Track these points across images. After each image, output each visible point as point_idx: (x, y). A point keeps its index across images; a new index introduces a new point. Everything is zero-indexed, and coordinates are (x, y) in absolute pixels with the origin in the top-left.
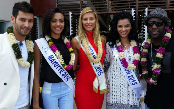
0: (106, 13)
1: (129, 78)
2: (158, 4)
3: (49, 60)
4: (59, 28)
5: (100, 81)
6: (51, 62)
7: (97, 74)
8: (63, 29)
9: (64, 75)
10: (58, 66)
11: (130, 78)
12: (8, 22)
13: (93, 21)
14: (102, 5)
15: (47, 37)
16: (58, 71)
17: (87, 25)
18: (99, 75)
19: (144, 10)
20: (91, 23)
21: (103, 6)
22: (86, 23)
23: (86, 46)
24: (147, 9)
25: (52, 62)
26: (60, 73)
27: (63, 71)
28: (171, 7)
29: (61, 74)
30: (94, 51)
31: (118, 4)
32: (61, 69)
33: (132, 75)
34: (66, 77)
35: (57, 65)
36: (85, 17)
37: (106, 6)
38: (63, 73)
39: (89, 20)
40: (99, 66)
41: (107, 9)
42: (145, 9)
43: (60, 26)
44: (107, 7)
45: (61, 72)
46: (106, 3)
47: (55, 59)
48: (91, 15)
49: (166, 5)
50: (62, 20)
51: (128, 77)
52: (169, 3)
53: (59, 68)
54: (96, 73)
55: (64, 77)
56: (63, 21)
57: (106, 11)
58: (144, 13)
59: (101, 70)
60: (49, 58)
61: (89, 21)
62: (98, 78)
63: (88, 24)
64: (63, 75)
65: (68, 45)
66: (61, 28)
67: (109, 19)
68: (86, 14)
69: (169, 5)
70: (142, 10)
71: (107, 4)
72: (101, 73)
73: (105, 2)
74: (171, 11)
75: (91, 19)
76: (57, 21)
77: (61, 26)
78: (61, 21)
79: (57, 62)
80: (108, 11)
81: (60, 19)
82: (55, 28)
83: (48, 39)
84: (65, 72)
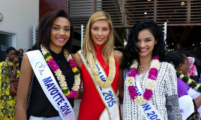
0: (121, 27)
1: (149, 116)
2: (178, 19)
3: (45, 84)
4: (63, 39)
5: (111, 116)
6: (47, 87)
7: (107, 105)
8: (67, 40)
9: (63, 108)
10: (57, 94)
11: (151, 116)
12: (13, 35)
13: (106, 33)
14: (117, 18)
15: (43, 49)
16: (56, 101)
17: (97, 37)
18: (110, 105)
19: (163, 25)
20: (103, 35)
21: (119, 20)
22: (97, 35)
23: (92, 62)
24: (166, 23)
25: (49, 87)
26: (58, 105)
27: (62, 101)
28: (192, 21)
29: (60, 106)
30: (102, 70)
31: (134, 18)
32: (61, 99)
33: (152, 112)
34: (66, 110)
35: (56, 91)
36: (95, 25)
37: (121, 19)
38: (62, 104)
39: (100, 30)
40: (109, 92)
41: (122, 23)
42: (164, 23)
43: (64, 36)
44: (122, 21)
45: (60, 103)
46: (121, 17)
47: (53, 84)
48: (105, 25)
49: (187, 20)
50: (68, 28)
51: (147, 115)
52: (190, 17)
53: (59, 96)
54: (106, 102)
55: (63, 111)
56: (69, 30)
57: (121, 25)
58: (163, 28)
59: (113, 98)
60: (44, 82)
61: (101, 32)
62: (108, 110)
63: (98, 35)
64: (61, 108)
65: (72, 63)
66: (65, 39)
67: (125, 34)
68: (97, 21)
69: (190, 20)
70: (161, 25)
71: (123, 18)
72: (114, 103)
73: (120, 15)
74: (192, 27)
75: (104, 29)
76: (60, 28)
77: (66, 36)
78: (66, 29)
79: (56, 88)
80: (123, 25)
81: (66, 27)
82: (56, 38)
83: (45, 52)
84: (65, 104)
